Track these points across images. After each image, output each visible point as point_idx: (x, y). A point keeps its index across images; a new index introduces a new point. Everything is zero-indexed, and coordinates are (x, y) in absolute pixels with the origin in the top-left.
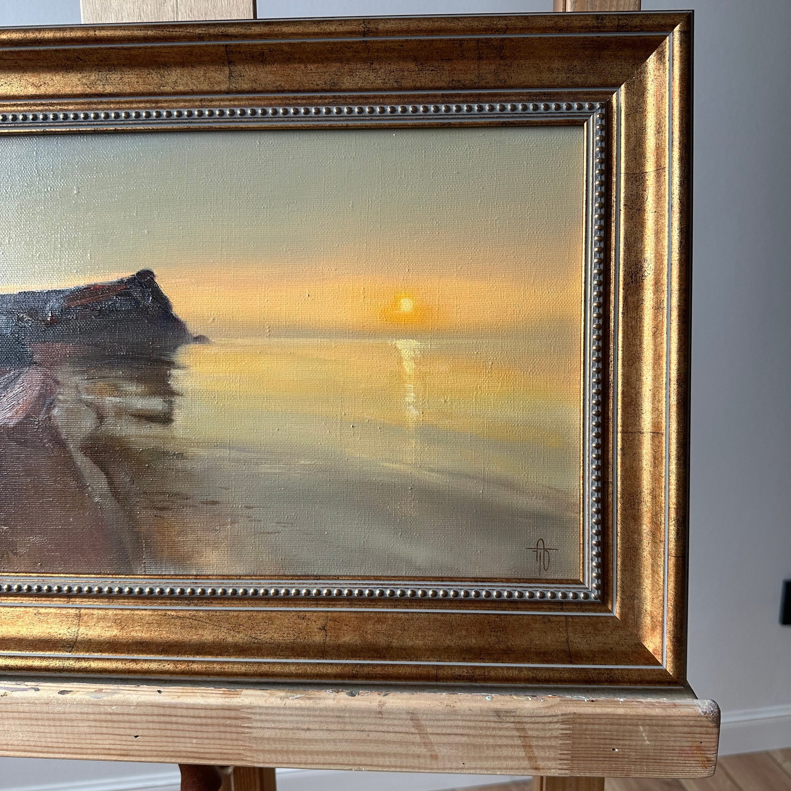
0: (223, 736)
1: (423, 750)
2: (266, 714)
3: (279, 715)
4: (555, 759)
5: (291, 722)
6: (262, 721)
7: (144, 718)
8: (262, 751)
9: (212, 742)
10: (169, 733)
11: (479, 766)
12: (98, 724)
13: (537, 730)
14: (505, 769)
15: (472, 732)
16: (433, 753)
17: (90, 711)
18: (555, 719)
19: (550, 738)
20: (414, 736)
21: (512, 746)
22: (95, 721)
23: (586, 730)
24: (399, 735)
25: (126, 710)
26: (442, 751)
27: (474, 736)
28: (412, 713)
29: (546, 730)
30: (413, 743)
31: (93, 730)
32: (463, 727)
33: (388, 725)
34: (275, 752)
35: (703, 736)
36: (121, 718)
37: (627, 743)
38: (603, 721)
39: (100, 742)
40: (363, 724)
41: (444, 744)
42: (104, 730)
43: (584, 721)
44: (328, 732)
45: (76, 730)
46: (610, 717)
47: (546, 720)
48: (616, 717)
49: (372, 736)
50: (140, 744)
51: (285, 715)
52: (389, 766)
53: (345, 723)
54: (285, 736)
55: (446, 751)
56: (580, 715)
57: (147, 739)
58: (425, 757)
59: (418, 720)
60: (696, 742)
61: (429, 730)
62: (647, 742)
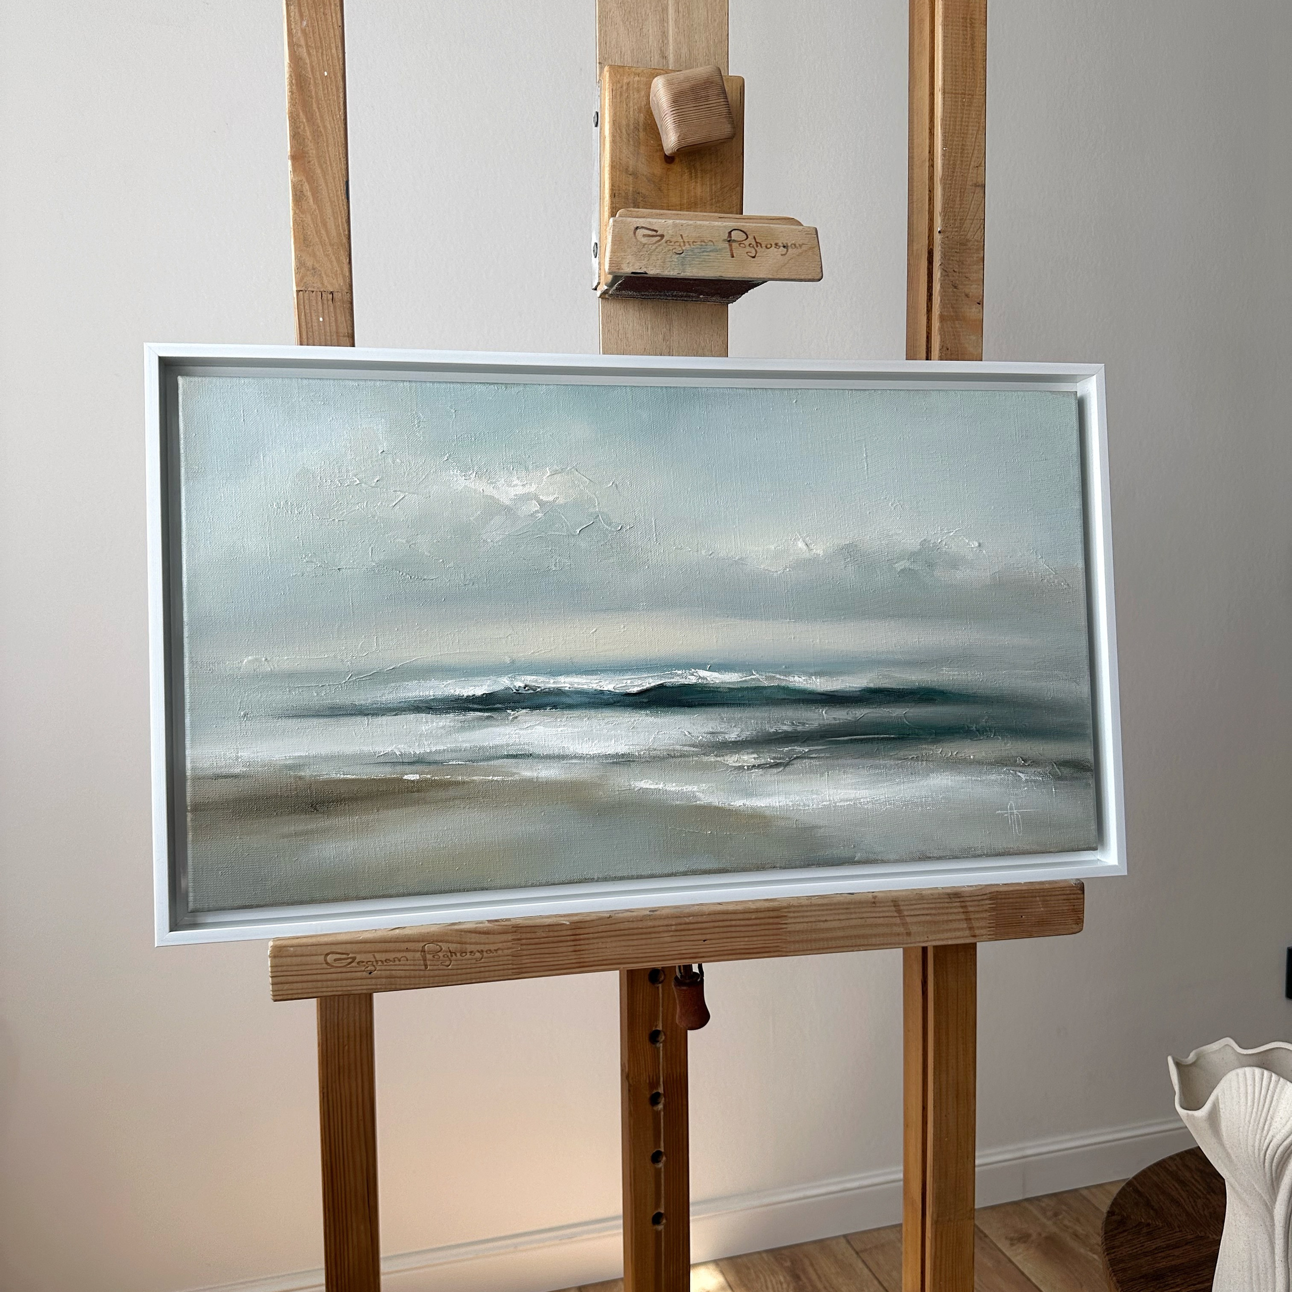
0: (767, 932)
1: (901, 930)
2: (798, 912)
3: (807, 911)
4: (985, 927)
5: (814, 916)
6: (795, 917)
7: (712, 924)
8: (793, 942)
9: (759, 938)
10: (729, 935)
11: (938, 938)
12: (678, 933)
13: (974, 906)
14: (955, 938)
15: (933, 912)
16: (908, 931)
17: (674, 923)
18: (985, 897)
19: (982, 911)
20: (896, 918)
21: (959, 920)
22: (677, 931)
23: (1005, 903)
24: (886, 919)
25: (700, 919)
26: (914, 929)
27: (935, 915)
28: (895, 901)
29: (979, 905)
30: (895, 925)
31: (674, 939)
32: (928, 909)
33: (880, 912)
34: (802, 941)
35: (1075, 901)
36: (696, 926)
37: (1030, 910)
38: (1015, 896)
39: (679, 948)
40: (863, 913)
41: (916, 923)
42: (683, 938)
43: (1003, 896)
44: (839, 921)
45: (662, 940)
46: (1018, 892)
47: (980, 898)
48: (1023, 892)
49: (869, 921)
50: (708, 946)
51: (811, 911)
52: (879, 945)
53: (851, 913)
54: (809, 928)
55: (916, 928)
56: (1001, 892)
57: (714, 941)
58: (903, 934)
59: (899, 906)
60: (1071, 906)
61: (906, 913)
62: (1042, 909)
